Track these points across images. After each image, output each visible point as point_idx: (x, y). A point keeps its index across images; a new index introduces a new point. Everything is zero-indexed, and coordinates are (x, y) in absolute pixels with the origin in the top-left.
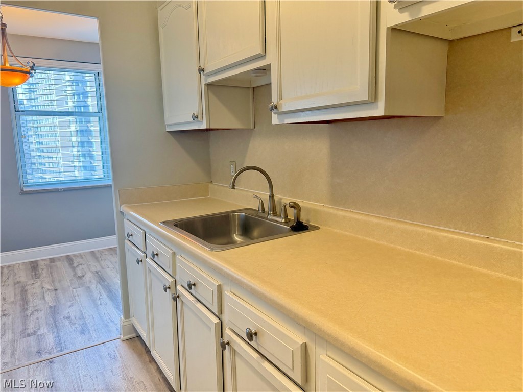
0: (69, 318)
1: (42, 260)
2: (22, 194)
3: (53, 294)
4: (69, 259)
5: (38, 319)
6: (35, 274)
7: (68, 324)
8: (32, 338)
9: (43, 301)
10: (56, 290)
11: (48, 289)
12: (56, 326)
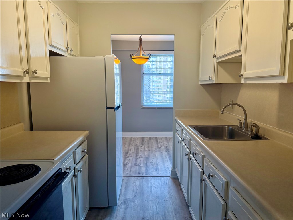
0: (152, 163)
1: (146, 138)
2: (142, 108)
3: (148, 152)
4: (156, 139)
5: (141, 160)
6: (143, 143)
7: (151, 165)
8: (138, 167)
9: (144, 154)
10: (149, 151)
11: (146, 150)
12: (147, 165)
